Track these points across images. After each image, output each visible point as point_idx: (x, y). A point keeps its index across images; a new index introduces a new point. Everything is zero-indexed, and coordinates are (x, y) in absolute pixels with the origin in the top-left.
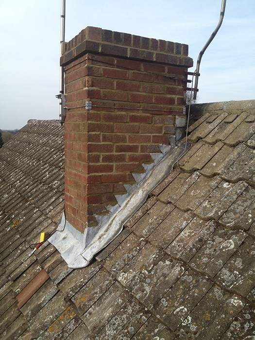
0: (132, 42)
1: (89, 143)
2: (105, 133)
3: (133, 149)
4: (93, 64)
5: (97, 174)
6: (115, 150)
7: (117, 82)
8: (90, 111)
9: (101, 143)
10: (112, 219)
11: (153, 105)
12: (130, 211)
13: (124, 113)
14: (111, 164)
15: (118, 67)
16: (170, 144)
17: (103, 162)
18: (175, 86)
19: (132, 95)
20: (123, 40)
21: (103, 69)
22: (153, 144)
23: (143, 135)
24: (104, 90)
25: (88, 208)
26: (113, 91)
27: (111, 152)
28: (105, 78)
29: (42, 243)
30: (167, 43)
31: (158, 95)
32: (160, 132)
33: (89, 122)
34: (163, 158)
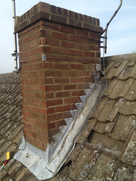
0: (68, 15)
1: (46, 85)
2: (56, 77)
3: (74, 87)
4: (45, 28)
5: (53, 107)
6: (63, 89)
7: (61, 41)
8: (46, 62)
9: (54, 85)
10: (65, 138)
11: (83, 57)
12: (77, 131)
13: (67, 63)
14: (61, 98)
15: (61, 31)
16: (94, 83)
17: (56, 97)
18: (94, 45)
19: (71, 51)
20: (63, 13)
21: (52, 32)
22: (85, 83)
23: (79, 77)
24: (54, 47)
25: (48, 132)
26: (59, 47)
27: (61, 90)
28: (54, 38)
29: (9, 160)
30: (88, 17)
31: (86, 51)
32: (88, 75)
33: (46, 69)
34: (91, 92)
